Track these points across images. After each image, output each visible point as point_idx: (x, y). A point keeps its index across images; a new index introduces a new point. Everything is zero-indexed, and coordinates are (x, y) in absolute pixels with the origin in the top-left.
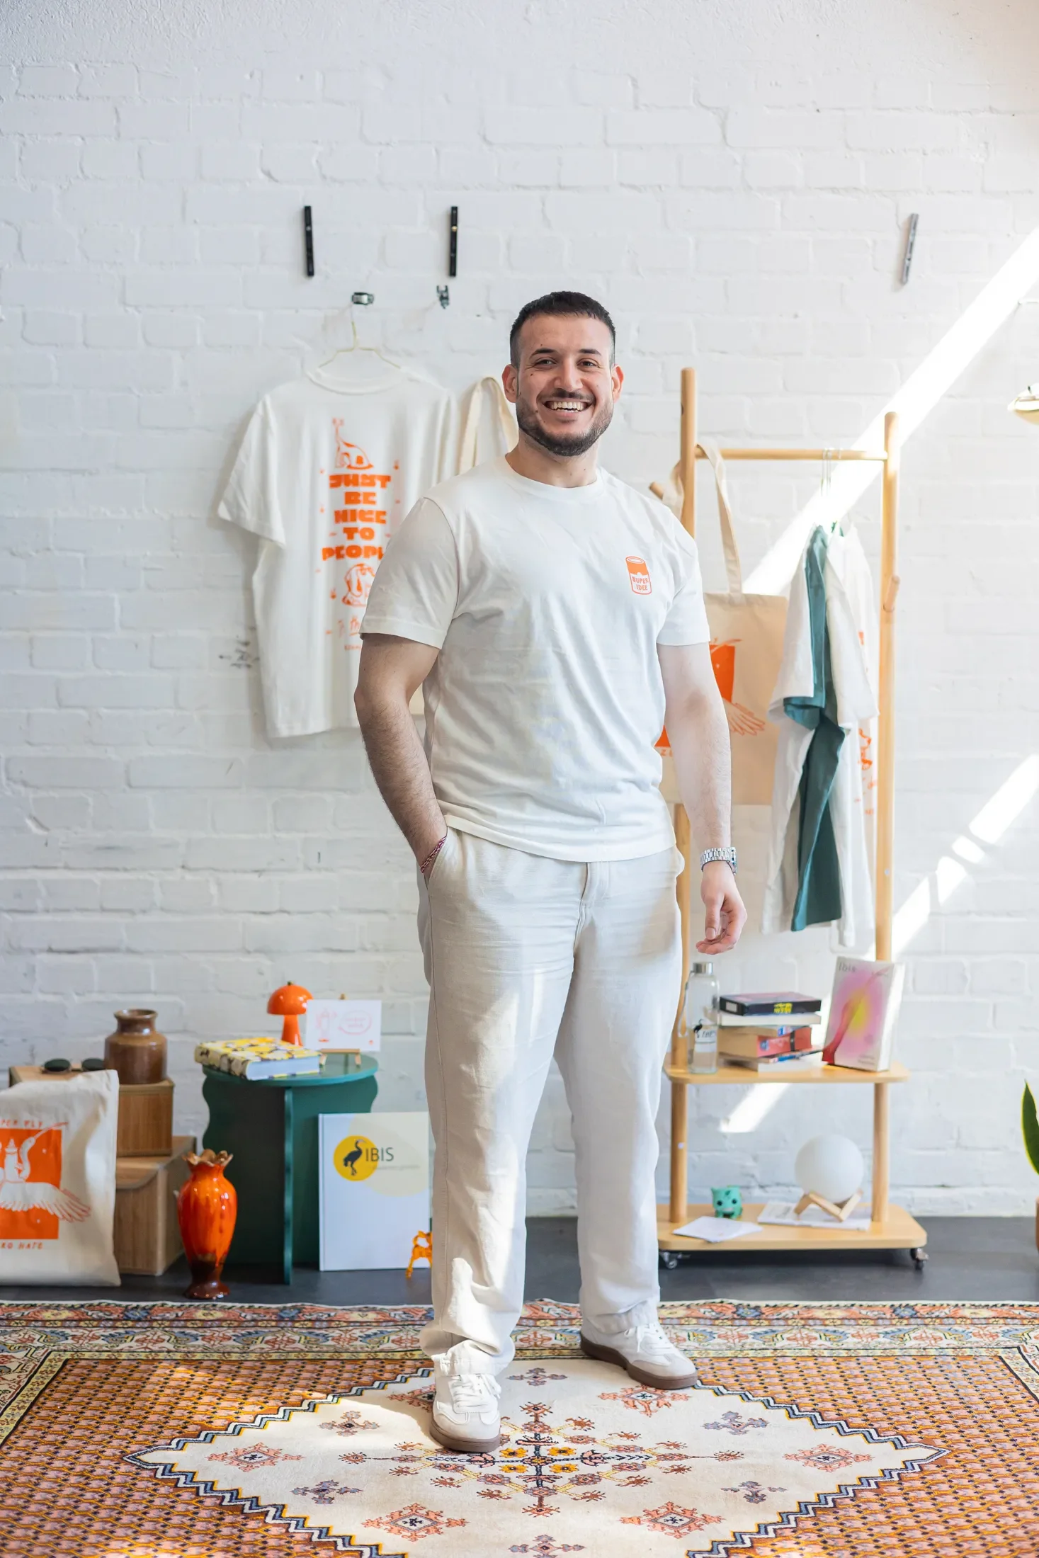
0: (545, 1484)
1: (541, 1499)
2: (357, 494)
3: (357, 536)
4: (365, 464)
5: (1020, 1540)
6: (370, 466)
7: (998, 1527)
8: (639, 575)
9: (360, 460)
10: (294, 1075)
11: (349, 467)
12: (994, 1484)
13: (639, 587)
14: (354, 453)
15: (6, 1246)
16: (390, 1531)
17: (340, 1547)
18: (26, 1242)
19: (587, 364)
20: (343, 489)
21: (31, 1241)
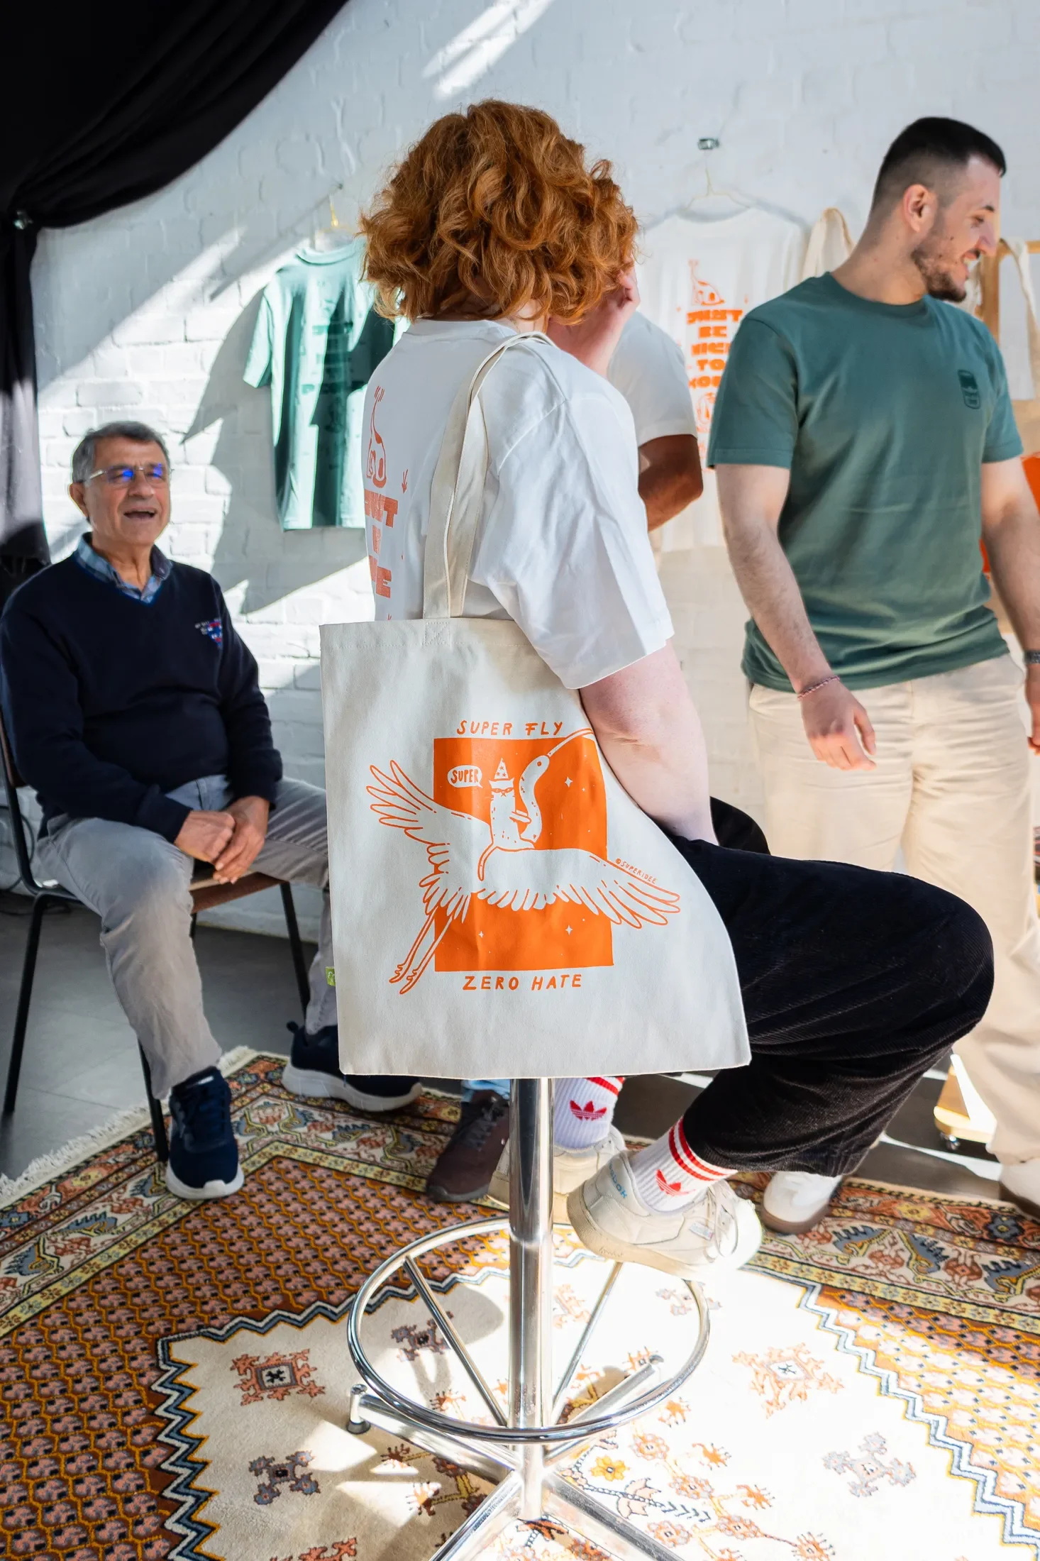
2: (709, 328)
3: (707, 367)
4: (717, 299)
6: (722, 301)
9: (712, 296)
11: (704, 303)
14: (707, 290)
15: (505, 984)
18: (547, 974)
20: (699, 324)
21: (558, 973)
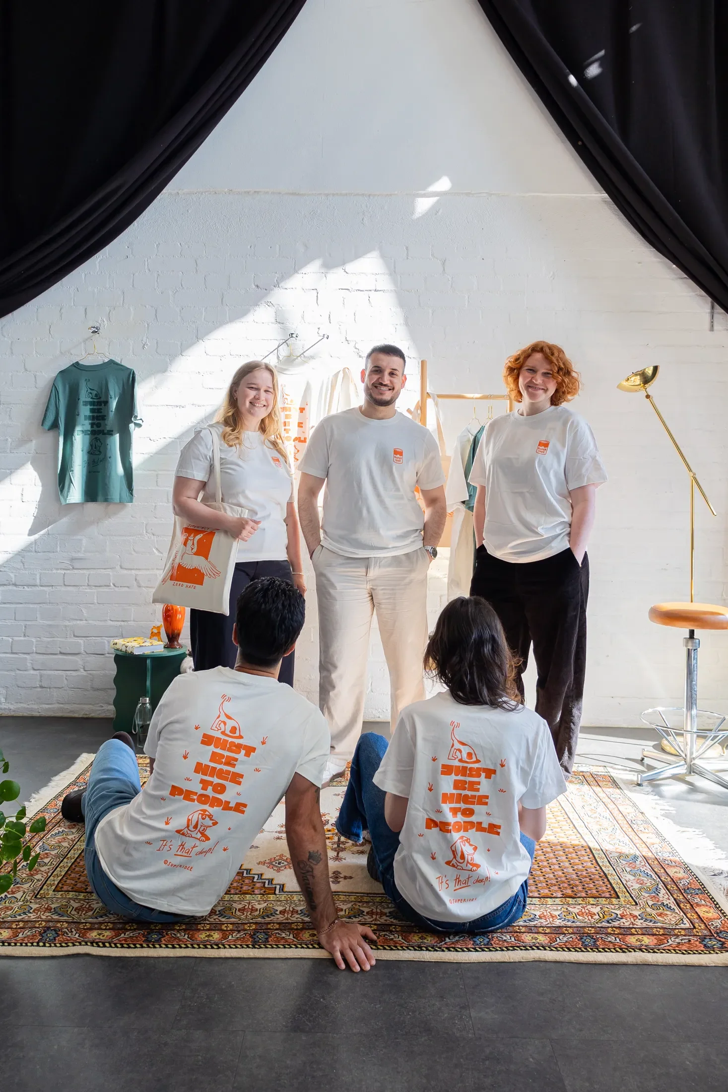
0: (341, 845)
1: (338, 854)
5: (551, 879)
7: (542, 872)
8: (398, 456)
10: (153, 652)
12: (541, 851)
13: (397, 460)
16: (268, 867)
17: (245, 875)
19: (393, 374)
